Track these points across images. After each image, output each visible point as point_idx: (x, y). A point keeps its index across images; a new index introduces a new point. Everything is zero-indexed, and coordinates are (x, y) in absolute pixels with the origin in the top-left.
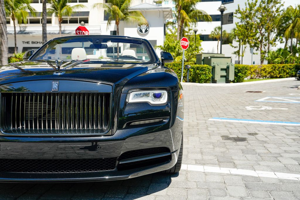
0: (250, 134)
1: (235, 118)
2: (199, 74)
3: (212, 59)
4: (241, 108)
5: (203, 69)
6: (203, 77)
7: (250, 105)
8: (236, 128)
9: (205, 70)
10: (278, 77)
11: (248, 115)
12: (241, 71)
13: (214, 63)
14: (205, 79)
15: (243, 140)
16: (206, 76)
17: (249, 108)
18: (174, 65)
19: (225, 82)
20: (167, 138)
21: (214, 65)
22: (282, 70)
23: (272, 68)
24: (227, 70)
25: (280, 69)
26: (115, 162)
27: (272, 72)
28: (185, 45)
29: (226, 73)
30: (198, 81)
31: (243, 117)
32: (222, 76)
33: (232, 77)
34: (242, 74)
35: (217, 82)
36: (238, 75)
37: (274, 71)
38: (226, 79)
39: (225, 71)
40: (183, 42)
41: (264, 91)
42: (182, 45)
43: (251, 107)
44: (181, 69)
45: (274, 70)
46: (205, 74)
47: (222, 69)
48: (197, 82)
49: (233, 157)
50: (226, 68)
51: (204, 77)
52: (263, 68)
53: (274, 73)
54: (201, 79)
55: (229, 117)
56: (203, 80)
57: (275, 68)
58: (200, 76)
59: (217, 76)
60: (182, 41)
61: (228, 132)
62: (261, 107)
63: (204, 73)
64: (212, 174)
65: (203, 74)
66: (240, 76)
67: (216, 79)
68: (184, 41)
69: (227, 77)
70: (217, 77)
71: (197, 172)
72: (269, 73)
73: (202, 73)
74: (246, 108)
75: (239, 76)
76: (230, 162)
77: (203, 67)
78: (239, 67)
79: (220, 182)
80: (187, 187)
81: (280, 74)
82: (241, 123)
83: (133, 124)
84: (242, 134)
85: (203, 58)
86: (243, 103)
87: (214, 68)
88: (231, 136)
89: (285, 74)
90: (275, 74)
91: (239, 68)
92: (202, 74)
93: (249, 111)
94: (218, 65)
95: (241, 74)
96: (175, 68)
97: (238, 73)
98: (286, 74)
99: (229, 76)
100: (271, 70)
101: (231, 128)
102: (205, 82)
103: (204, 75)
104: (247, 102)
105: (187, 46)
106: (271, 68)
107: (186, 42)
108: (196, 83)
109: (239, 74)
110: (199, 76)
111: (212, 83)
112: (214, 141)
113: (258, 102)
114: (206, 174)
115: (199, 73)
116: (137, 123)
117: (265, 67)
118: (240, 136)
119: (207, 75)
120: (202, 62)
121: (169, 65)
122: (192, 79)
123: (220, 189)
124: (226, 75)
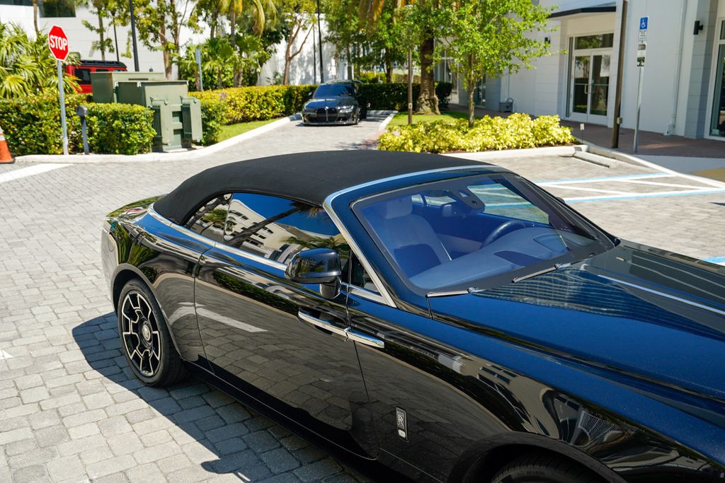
2: (124, 131)
3: (147, 88)
5: (133, 118)
9: (138, 120)
10: (258, 117)
12: (215, 115)
13: (152, 100)
14: (140, 144)
16: (141, 134)
18: (41, 107)
19: (181, 146)
21: (156, 103)
22: (263, 101)
23: (247, 99)
24: (184, 114)
25: (261, 100)
27: (247, 108)
28: (61, 48)
29: (181, 123)
30: (119, 149)
32: (176, 132)
33: (197, 134)
34: (217, 122)
35: (164, 148)
36: (207, 126)
37: (249, 105)
38: (183, 137)
39: (178, 118)
40: (54, 40)
42: (53, 46)
44: (60, 115)
45: (250, 102)
46: (139, 130)
47: (175, 114)
48: (117, 151)
50: (180, 110)
51: (138, 138)
52: (230, 98)
53: (250, 108)
54: (130, 146)
56: (135, 147)
57: (252, 97)
58: (128, 136)
59: (167, 132)
60: (52, 36)
63: (137, 127)
65: (135, 130)
66: (214, 128)
67: (164, 141)
68: (56, 38)
69: (185, 133)
70: (168, 136)
72: (241, 110)
73: (130, 127)
75: (211, 127)
77: (134, 113)
78: (210, 107)
81: (261, 112)
85: (115, 84)
87: (157, 111)
89: (270, 109)
90: (253, 112)
91: (210, 110)
92: (132, 130)
94: (166, 104)
95: (214, 122)
96: (45, 114)
97: (209, 121)
98: (272, 111)
99: (190, 130)
100: (246, 102)
102: (140, 152)
103: (138, 133)
105: (64, 49)
106: (244, 97)
107: (60, 38)
108: (116, 154)
109: (211, 124)
110: (123, 135)
111: (153, 151)
115: (123, 127)
117: (233, 97)
119: (144, 132)
120: (115, 95)
121: (24, 107)
122: (97, 144)
124: (181, 127)
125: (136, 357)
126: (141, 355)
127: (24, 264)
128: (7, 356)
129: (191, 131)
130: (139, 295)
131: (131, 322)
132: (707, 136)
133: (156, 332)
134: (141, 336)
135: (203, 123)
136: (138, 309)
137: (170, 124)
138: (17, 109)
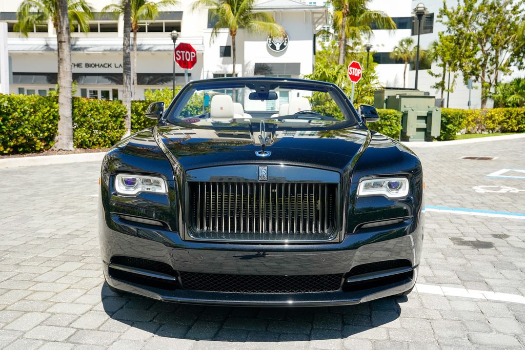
0: (496, 236)
1: (462, 207)
2: (380, 125)
3: (403, 99)
4: (465, 188)
5: (386, 117)
6: (386, 131)
7: (478, 183)
8: (469, 224)
9: (389, 118)
10: (516, 130)
11: (482, 203)
12: (453, 120)
13: (405, 107)
15: (488, 245)
16: (391, 128)
17: (479, 189)
19: (424, 140)
20: (402, 245)
21: (406, 109)
22: (522, 118)
23: (505, 116)
24: (428, 118)
25: (520, 117)
26: (341, 280)
27: (506, 122)
28: (356, 75)
29: (426, 124)
31: (474, 206)
32: (419, 130)
33: (436, 131)
34: (455, 125)
35: (410, 140)
36: (446, 128)
37: (508, 120)
38: (425, 133)
39: (424, 121)
40: (352, 70)
41: (495, 158)
42: (350, 74)
43: (482, 188)
45: (509, 118)
46: (390, 126)
47: (419, 118)
49: (481, 274)
50: (426, 115)
51: (388, 131)
53: (508, 123)
55: (451, 205)
57: (511, 114)
59: (412, 129)
60: (351, 68)
61: (458, 231)
62: (499, 189)
63: (388, 123)
64: (458, 299)
65: (387, 125)
66: (451, 130)
67: (408, 134)
68: (354, 69)
69: (427, 131)
70: (411, 131)
71: (434, 295)
72: (499, 124)
73: (384, 123)
74: (474, 190)
75: (449, 129)
76: (480, 281)
77: (388, 114)
78: (449, 114)
79: (475, 312)
80: (428, 317)
81: (519, 126)
82: (474, 216)
83: (364, 226)
84: (483, 235)
85: (386, 97)
86: (466, 180)
87: (405, 115)
88: (466, 239)
90: (511, 125)
91: (449, 116)
92: (385, 125)
93: (481, 195)
94: (413, 110)
95: (451, 125)
96: (338, 114)
97: (447, 124)
100: (505, 118)
101: (461, 224)
103: (389, 127)
104: (471, 178)
105: (358, 76)
107: (356, 69)
109: (448, 126)
110: (380, 128)
112: (441, 247)
113: (492, 178)
114: (449, 299)
115: (380, 123)
116: (370, 225)
118: (481, 239)
119: (394, 127)
120: (385, 104)
123: (478, 321)
124: (425, 127)
129: (431, 130)
135: (442, 125)
137: (413, 124)
138: (324, 110)
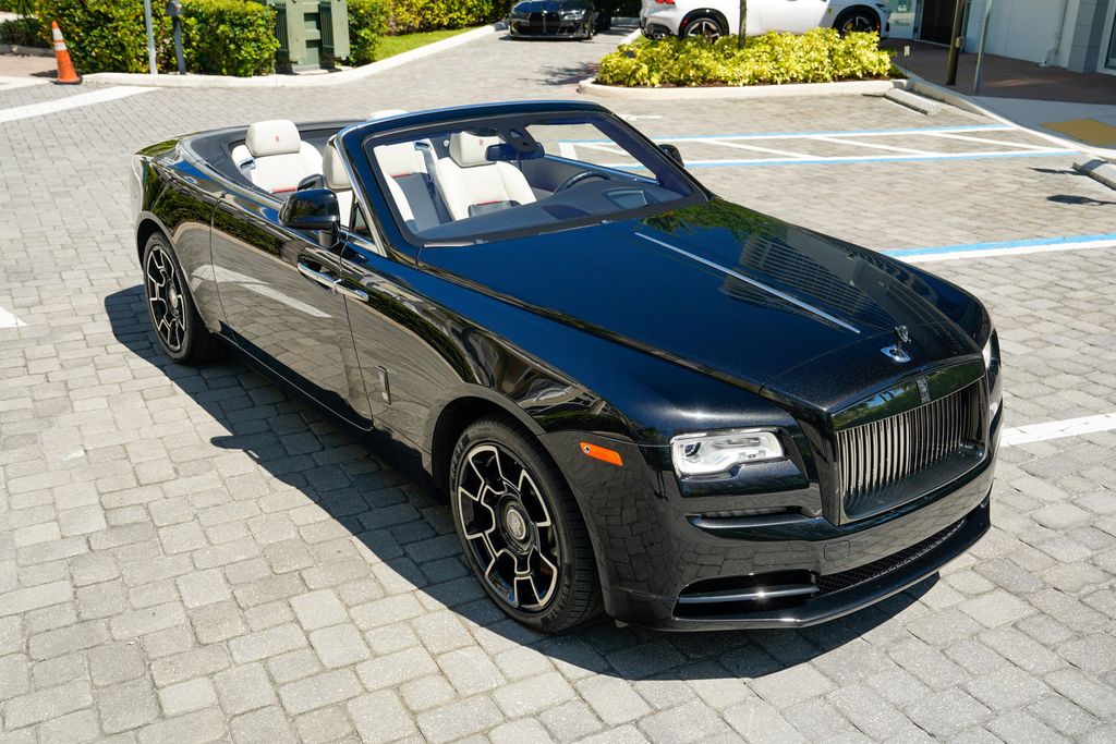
2: (232, 41)
5: (245, 21)
6: (249, 53)
9: (252, 24)
10: (445, 24)
12: (369, 20)
14: (256, 61)
16: (258, 46)
19: (318, 65)
24: (322, 16)
27: (428, 9)
29: (318, 31)
30: (227, 68)
32: (310, 44)
33: (342, 47)
34: (373, 31)
35: (294, 67)
36: (358, 36)
37: (432, 5)
38: (321, 52)
39: (314, 23)
44: (143, 15)
46: (255, 40)
47: (308, 17)
48: (224, 71)
50: (317, 11)
51: (253, 52)
53: (432, 9)
54: (242, 63)
56: (249, 66)
58: (239, 48)
59: (297, 44)
63: (252, 35)
65: (249, 40)
66: (368, 40)
67: (292, 57)
69: (325, 46)
70: (298, 50)
72: (419, 14)
73: (242, 35)
75: (363, 38)
77: (246, 15)
78: (361, 7)
81: (450, 16)
87: (281, 12)
89: (464, 12)
90: (438, 15)
91: (362, 11)
92: (244, 39)
94: (294, 2)
95: (367, 31)
96: (122, 12)
97: (359, 28)
98: (467, 14)
99: (332, 42)
102: (258, 73)
103: (253, 44)
108: (222, 74)
109: (362, 34)
110: (232, 46)
111: (278, 72)
115: (231, 36)
119: (263, 43)
122: (197, 59)
124: (318, 37)
125: (164, 328)
126: (168, 326)
127: (65, 219)
128: (21, 324)
129: (333, 44)
130: (162, 251)
131: (157, 285)
132: (1101, 69)
133: (180, 296)
134: (169, 302)
135: (351, 32)
136: (162, 268)
137: (301, 32)
